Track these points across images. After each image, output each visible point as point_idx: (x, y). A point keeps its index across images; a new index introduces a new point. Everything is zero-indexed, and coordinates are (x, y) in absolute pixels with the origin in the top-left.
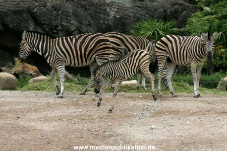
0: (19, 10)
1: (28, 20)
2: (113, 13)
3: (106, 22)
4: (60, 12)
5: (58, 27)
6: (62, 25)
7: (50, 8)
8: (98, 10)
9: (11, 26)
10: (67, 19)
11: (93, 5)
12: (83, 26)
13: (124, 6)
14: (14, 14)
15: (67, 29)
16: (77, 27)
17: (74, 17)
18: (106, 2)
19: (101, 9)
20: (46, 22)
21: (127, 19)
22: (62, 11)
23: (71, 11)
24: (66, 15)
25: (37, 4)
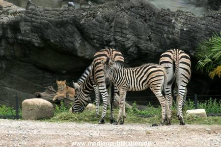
0: (63, 21)
1: (73, 33)
2: (180, 25)
3: (170, 36)
4: (113, 24)
5: (110, 42)
6: (115, 40)
7: (101, 19)
8: (161, 21)
9: (52, 41)
10: (122, 33)
11: (154, 14)
12: (142, 42)
13: (193, 16)
14: (56, 26)
15: (122, 45)
16: (134, 43)
17: (130, 30)
18: (171, 11)
19: (164, 20)
20: (96, 36)
21: (197, 32)
22: (116, 22)
23: (127, 22)
24: (121, 26)
25: (84, 14)
